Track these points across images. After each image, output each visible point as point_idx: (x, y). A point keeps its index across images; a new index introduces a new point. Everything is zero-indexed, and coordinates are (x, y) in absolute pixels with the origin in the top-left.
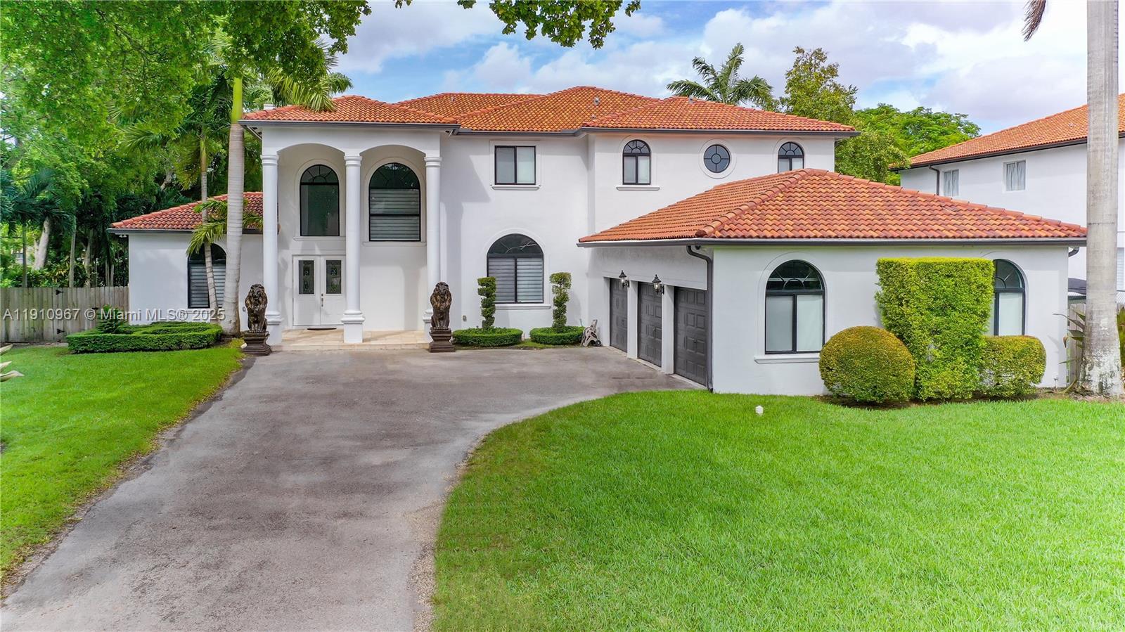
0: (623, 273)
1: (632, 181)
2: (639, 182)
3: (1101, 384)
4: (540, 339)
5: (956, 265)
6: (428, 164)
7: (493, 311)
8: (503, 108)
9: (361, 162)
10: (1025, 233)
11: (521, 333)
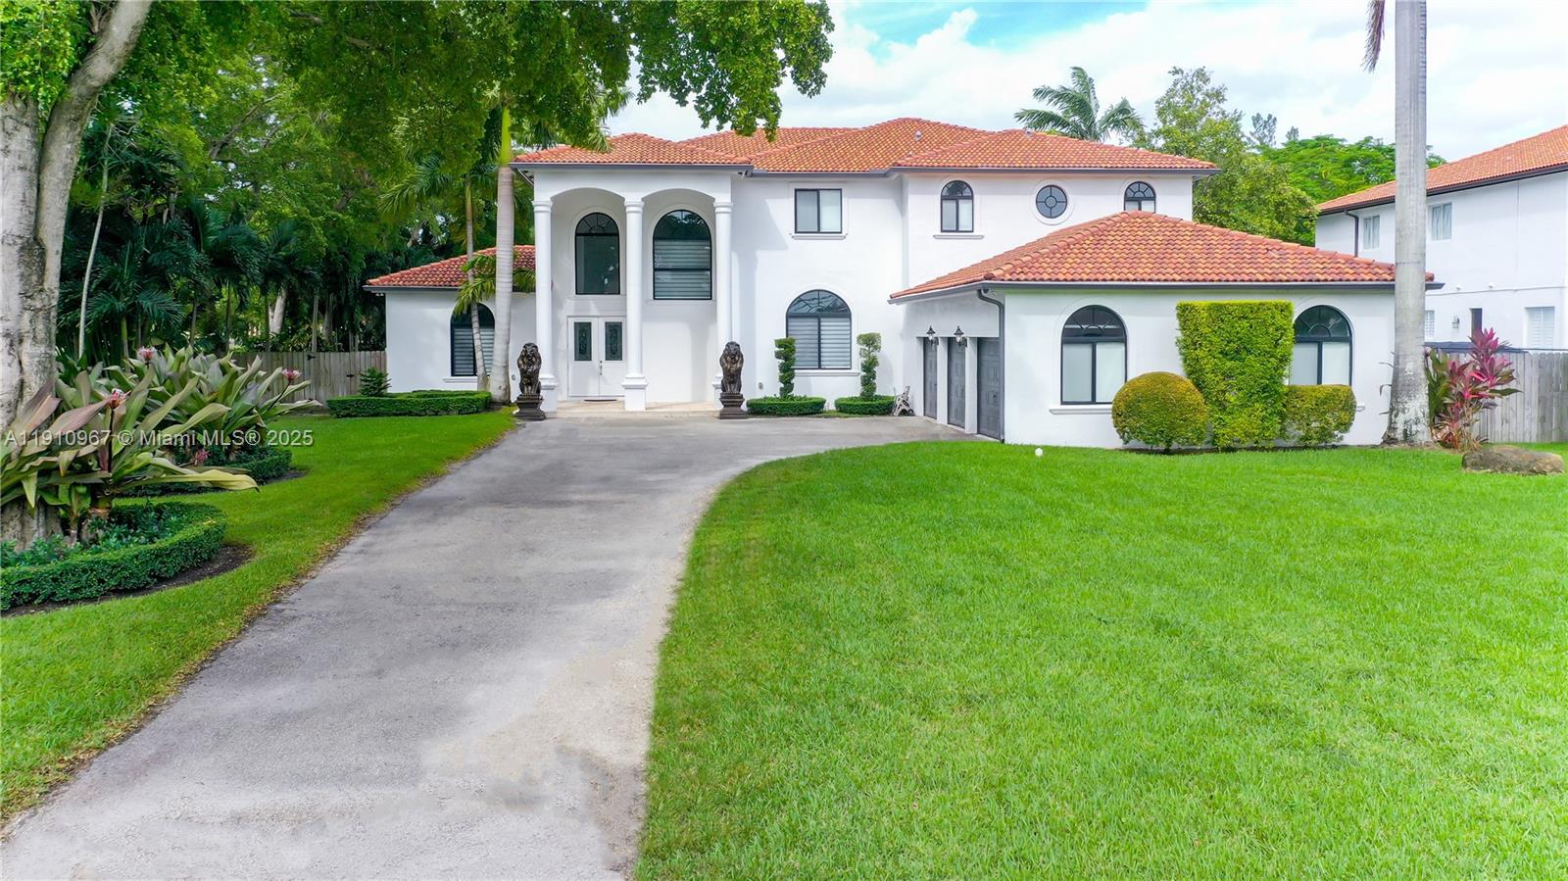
0: (931, 329)
1: (952, 228)
2: (960, 229)
3: (1405, 430)
4: (846, 408)
5: (1251, 307)
6: (717, 210)
7: (792, 376)
8: (807, 145)
9: (643, 209)
10: (1347, 276)
11: (825, 402)
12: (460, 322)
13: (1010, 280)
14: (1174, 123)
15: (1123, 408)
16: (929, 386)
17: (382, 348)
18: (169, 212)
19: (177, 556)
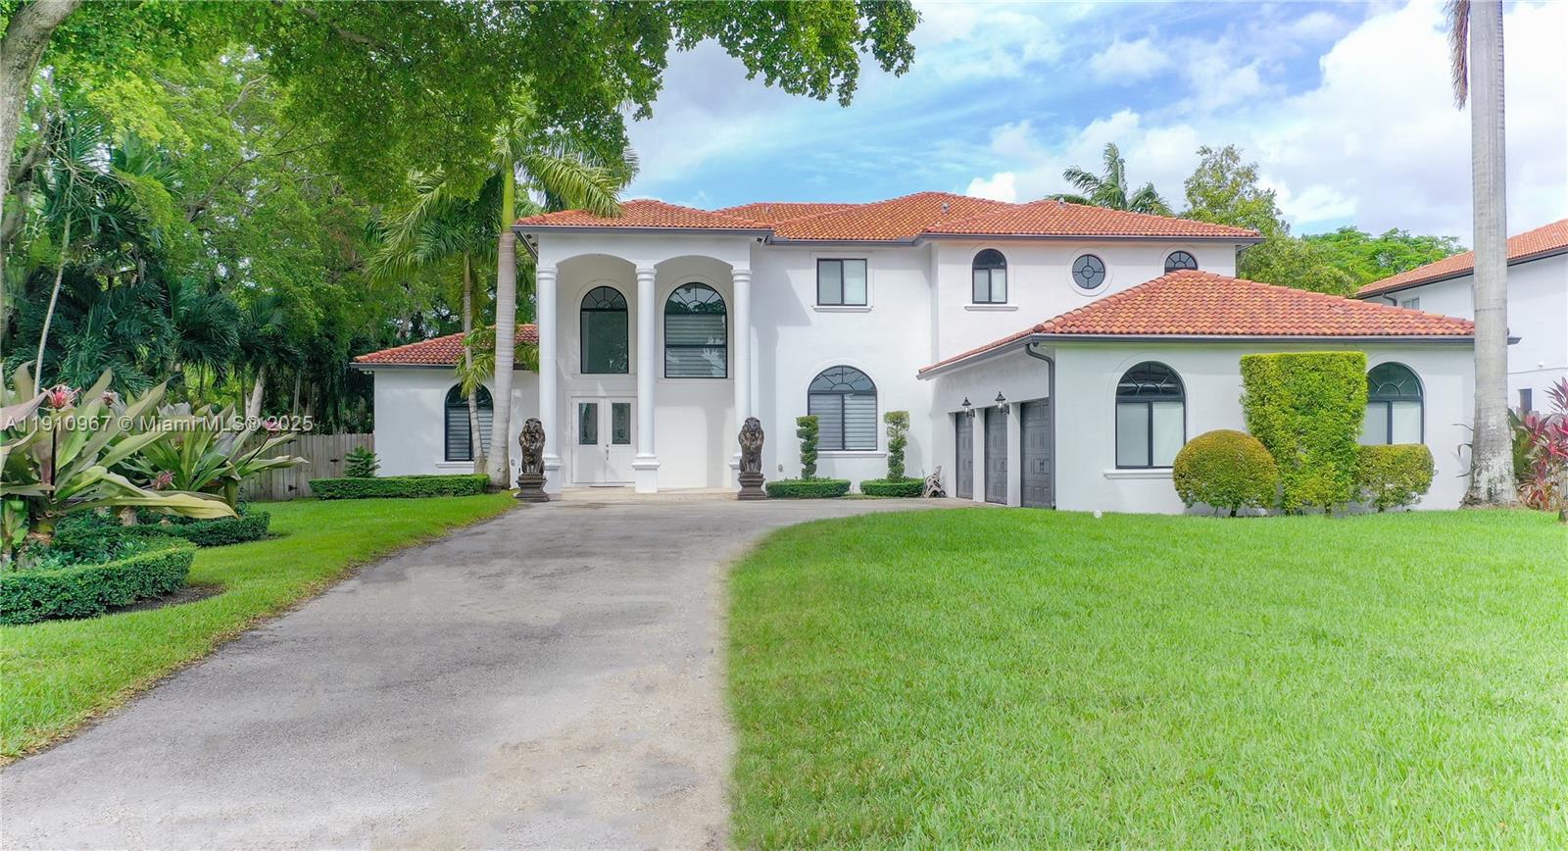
0: (966, 401)
1: (984, 299)
2: (993, 300)
3: (1489, 490)
4: (871, 490)
5: (1322, 360)
6: (735, 279)
7: (815, 458)
8: (828, 215)
9: (655, 277)
10: (1418, 330)
11: (849, 484)
12: (455, 400)
13: (1062, 333)
14: (1204, 204)
15: (1186, 468)
16: (963, 465)
17: (370, 430)
18: (138, 278)
19: (132, 580)
